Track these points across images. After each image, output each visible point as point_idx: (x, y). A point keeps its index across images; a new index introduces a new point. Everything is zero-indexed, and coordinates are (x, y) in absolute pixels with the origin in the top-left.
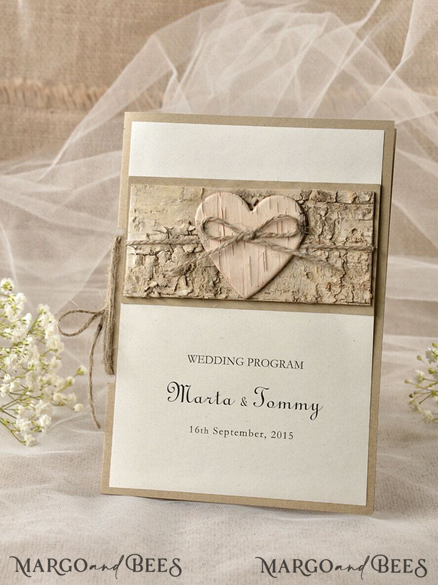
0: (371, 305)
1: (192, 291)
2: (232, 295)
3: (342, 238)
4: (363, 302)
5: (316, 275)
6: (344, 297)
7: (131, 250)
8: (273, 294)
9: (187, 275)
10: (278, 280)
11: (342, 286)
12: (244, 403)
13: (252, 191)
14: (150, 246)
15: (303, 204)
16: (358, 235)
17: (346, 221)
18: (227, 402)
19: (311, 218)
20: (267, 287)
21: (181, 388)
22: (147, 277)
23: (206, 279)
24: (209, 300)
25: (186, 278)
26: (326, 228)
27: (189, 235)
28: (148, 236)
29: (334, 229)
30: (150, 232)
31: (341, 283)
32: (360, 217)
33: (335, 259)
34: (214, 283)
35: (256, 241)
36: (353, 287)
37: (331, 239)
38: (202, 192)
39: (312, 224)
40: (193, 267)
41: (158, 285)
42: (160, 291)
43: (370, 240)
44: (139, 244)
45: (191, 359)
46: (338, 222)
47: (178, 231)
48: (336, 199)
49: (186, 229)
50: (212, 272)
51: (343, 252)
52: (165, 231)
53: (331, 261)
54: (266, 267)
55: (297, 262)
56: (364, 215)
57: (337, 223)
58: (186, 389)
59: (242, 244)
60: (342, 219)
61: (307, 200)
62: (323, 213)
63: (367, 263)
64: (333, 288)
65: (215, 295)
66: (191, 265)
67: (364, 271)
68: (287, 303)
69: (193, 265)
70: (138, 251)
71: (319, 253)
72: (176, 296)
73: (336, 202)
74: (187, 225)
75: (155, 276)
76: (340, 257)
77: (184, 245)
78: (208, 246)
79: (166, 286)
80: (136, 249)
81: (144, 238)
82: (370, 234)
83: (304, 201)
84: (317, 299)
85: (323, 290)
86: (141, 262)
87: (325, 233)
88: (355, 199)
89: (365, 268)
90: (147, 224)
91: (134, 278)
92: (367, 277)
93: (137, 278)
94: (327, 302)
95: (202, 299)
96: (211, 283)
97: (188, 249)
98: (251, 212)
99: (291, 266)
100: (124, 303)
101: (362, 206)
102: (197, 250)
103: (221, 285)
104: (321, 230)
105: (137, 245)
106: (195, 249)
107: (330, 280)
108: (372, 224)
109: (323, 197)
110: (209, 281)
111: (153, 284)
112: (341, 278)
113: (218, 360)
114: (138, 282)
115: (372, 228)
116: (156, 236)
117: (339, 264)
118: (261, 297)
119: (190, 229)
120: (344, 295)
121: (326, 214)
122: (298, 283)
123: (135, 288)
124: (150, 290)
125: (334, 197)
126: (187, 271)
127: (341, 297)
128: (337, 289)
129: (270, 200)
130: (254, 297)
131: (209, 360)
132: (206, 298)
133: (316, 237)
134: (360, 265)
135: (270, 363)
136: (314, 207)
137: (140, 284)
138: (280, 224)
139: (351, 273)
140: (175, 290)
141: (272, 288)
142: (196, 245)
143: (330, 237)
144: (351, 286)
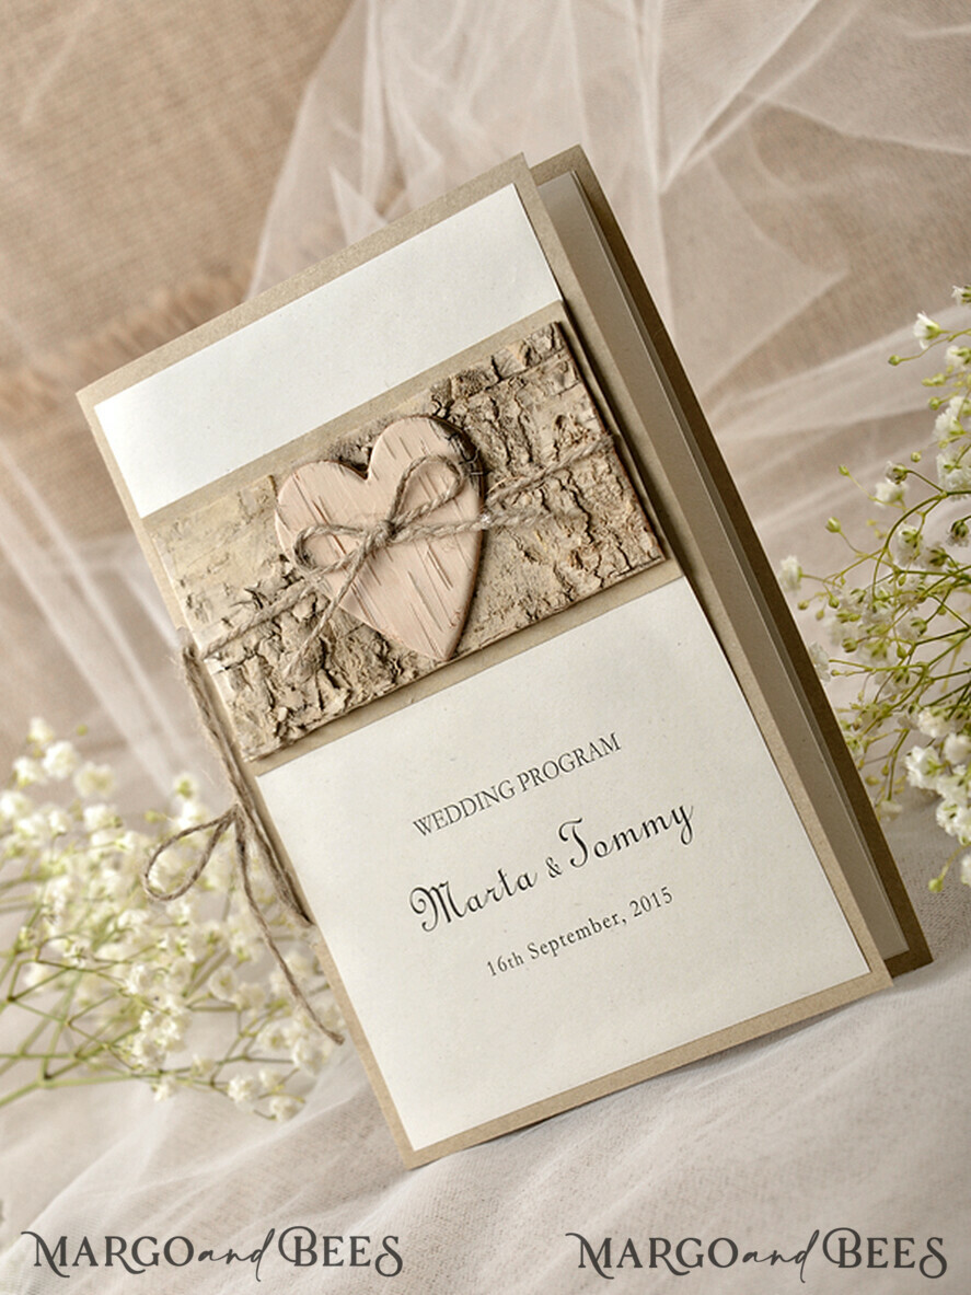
0: (667, 558)
1: (350, 693)
2: (424, 665)
3: (547, 449)
4: (647, 559)
5: (544, 547)
6: (611, 568)
7: (213, 667)
8: (489, 625)
9: (328, 666)
10: (484, 592)
11: (597, 546)
12: (555, 872)
13: (353, 434)
14: (238, 642)
15: (447, 415)
16: (569, 426)
17: (539, 407)
18: (524, 883)
19: (477, 437)
20: (473, 616)
21: (433, 894)
22: (264, 705)
23: (362, 658)
24: (388, 695)
25: (327, 671)
26: (511, 441)
27: (290, 583)
28: (226, 621)
29: (526, 437)
30: (227, 613)
31: (593, 539)
32: (557, 387)
33: (557, 498)
34: (380, 657)
35: (400, 537)
36: (617, 537)
37: (531, 460)
38: (271, 487)
39: (483, 446)
40: (329, 644)
41: (290, 711)
42: (300, 722)
43: (595, 426)
44: (219, 647)
45: (422, 827)
46: (526, 418)
47: (270, 585)
48: (497, 373)
49: (279, 576)
50: (367, 638)
51: (564, 476)
52: (249, 596)
53: (555, 504)
54: (447, 580)
55: (499, 539)
56: (562, 381)
57: (524, 421)
58: (443, 891)
59: (383, 555)
60: (529, 408)
61: (452, 402)
62: (490, 415)
63: (613, 476)
64: (584, 558)
65: (394, 681)
66: (323, 643)
67: (617, 495)
68: (520, 631)
69: (326, 640)
70: (227, 662)
71: (524, 499)
72: (330, 718)
73: (501, 379)
74: (279, 564)
75: (277, 694)
76: (563, 488)
77: (293, 607)
78: (330, 589)
79: (306, 706)
80: (221, 659)
81: (222, 632)
82: (590, 412)
83: (448, 409)
84: (567, 596)
85: (568, 569)
86: (241, 680)
87: (515, 454)
88: (528, 355)
89: (615, 487)
90: (213, 600)
91: (245, 718)
92: (627, 504)
93: (251, 715)
94: (588, 592)
95: (377, 700)
96: (374, 658)
97: (302, 612)
98: (366, 481)
99: (490, 552)
100: (260, 775)
101: (549, 362)
102: (319, 606)
103: (396, 654)
104: (504, 451)
105: (219, 650)
106: (314, 606)
107: (570, 546)
108: (585, 392)
109: (471, 382)
110: (367, 659)
111: (282, 713)
112: (587, 531)
113: (469, 806)
114: (256, 722)
115: (588, 400)
116: (239, 616)
117: (569, 506)
118: (473, 642)
119: (287, 572)
120: (609, 561)
121: (497, 415)
122: (521, 579)
123: (257, 737)
124: (284, 729)
125: (491, 372)
126: (323, 657)
127: (606, 569)
128: (590, 558)
129: (384, 440)
130: (461, 648)
131: (454, 813)
132: (381, 694)
133: (504, 469)
134: (604, 487)
135: (559, 767)
136: (469, 410)
137: (262, 725)
138: (426, 480)
139: (599, 510)
140: (322, 707)
141: (483, 612)
142: (312, 599)
143: (526, 456)
144: (610, 537)
